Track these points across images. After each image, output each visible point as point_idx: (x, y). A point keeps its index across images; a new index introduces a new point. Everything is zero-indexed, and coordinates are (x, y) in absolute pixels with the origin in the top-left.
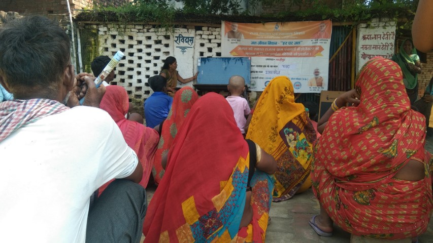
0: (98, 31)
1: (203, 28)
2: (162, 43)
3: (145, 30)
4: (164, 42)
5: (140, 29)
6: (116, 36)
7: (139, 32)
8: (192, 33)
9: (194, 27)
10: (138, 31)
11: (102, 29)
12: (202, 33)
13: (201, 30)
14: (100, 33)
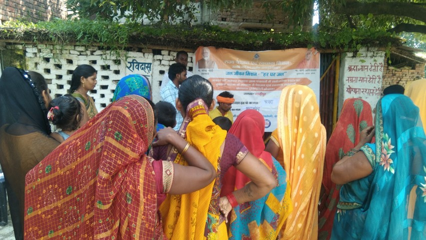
0: (25, 52)
1: (163, 52)
2: (111, 68)
3: (88, 53)
4: (114, 67)
5: (82, 51)
6: (51, 60)
7: (81, 55)
8: (149, 58)
9: (151, 50)
10: (79, 54)
11: (31, 51)
12: (161, 59)
13: (161, 54)
14: (28, 55)
